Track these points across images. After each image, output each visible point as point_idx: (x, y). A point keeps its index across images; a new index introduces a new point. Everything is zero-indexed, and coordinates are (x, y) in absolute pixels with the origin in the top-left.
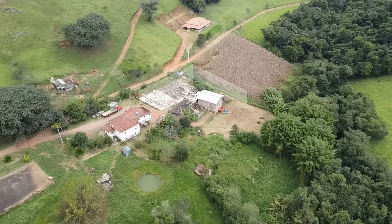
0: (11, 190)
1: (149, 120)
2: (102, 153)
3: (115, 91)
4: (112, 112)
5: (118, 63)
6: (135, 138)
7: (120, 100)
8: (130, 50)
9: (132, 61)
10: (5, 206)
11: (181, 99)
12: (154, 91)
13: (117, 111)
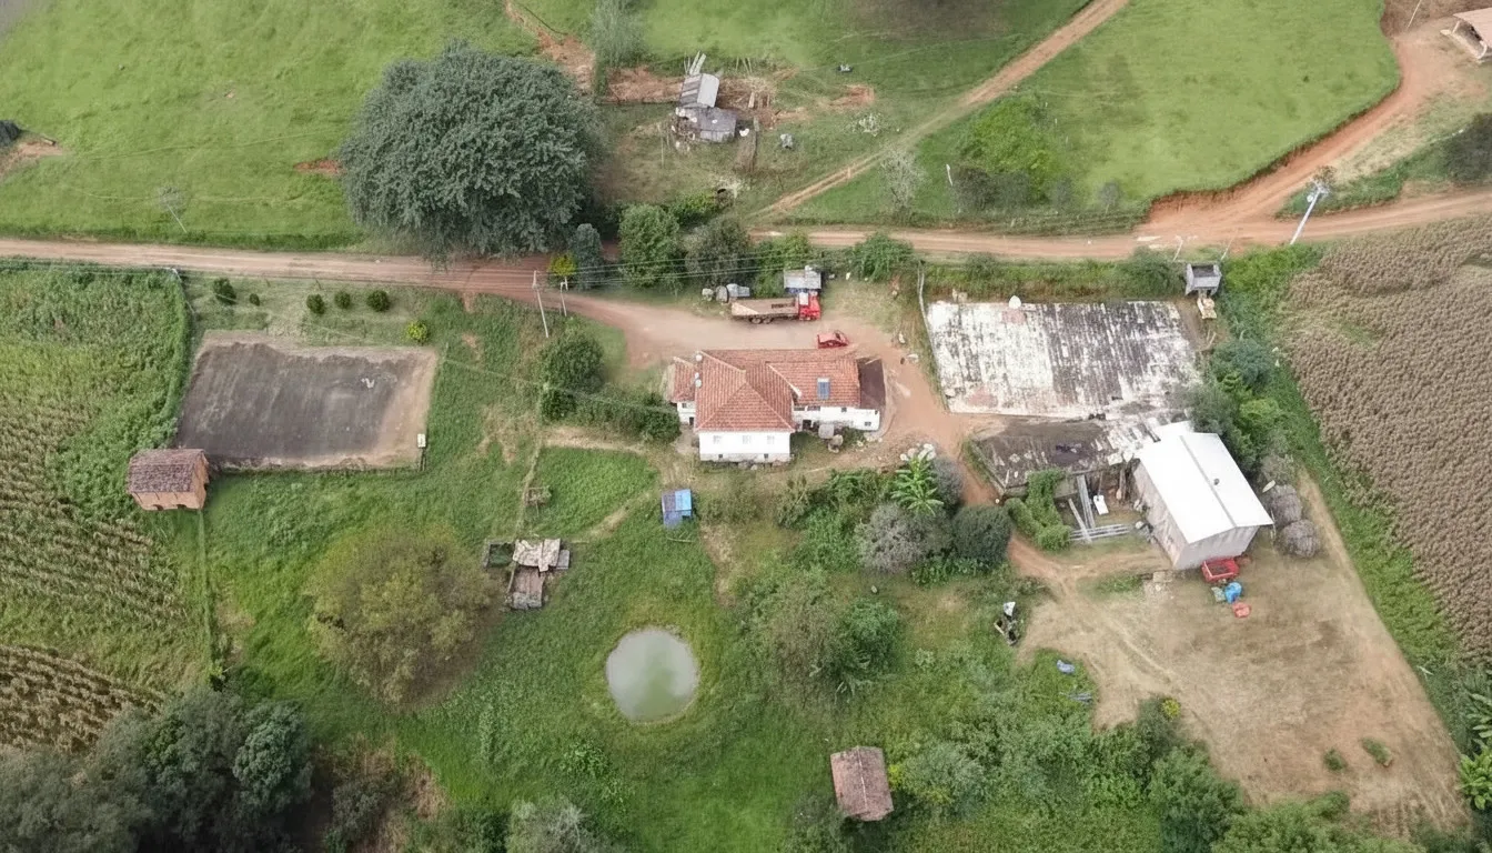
0: (319, 408)
1: (864, 428)
2: (614, 456)
3: (859, 224)
4: (778, 311)
5: (973, 99)
6: (755, 468)
7: (848, 275)
8: (1072, 56)
9: (1039, 115)
10: (270, 449)
11: (1079, 410)
12: (1015, 302)
13: (796, 318)
